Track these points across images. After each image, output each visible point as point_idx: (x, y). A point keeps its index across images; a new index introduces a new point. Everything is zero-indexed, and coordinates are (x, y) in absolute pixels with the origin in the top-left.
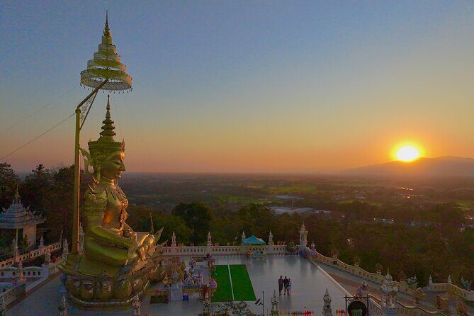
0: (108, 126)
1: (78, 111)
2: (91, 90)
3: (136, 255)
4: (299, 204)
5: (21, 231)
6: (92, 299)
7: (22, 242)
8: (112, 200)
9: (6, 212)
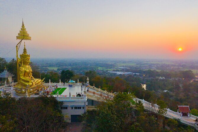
0: (25, 50)
1: (17, 47)
2: (20, 40)
3: (32, 84)
4: (127, 71)
5: (7, 78)
6: (20, 93)
7: (8, 81)
8: (26, 70)
9: (3, 73)
